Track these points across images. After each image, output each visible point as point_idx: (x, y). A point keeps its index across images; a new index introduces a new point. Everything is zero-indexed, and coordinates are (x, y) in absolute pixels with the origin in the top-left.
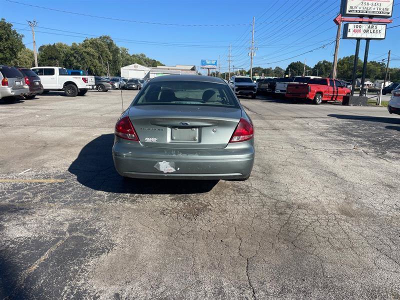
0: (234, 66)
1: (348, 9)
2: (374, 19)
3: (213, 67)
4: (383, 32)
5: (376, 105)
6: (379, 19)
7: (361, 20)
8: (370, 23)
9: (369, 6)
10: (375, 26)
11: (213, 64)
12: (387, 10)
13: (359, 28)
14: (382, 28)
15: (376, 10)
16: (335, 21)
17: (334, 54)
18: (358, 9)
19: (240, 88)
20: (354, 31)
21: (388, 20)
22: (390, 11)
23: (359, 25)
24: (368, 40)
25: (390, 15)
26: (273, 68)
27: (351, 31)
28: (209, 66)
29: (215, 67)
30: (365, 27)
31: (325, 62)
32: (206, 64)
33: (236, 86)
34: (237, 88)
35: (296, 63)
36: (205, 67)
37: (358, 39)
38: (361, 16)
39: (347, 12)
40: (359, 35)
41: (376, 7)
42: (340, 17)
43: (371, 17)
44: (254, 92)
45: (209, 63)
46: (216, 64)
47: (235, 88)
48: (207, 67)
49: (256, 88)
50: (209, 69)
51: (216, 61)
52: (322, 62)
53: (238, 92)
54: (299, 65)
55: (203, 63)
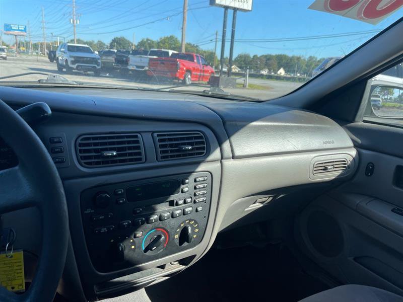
0: (52, 34)
3: (22, 34)
4: (250, 2)
5: (244, 86)
11: (21, 30)
17: (182, 27)
19: (76, 60)
24: (235, 10)
26: (96, 42)
28: (16, 32)
29: (24, 34)
31: (148, 40)
32: (11, 29)
33: (71, 57)
34: (73, 59)
35: (119, 38)
36: (11, 32)
37: (226, 9)
44: (98, 67)
45: (15, 28)
46: (25, 30)
47: (70, 60)
48: (15, 33)
49: (99, 61)
50: (16, 36)
51: (26, 27)
52: (145, 40)
53: (75, 66)
54: (123, 41)
55: (8, 28)
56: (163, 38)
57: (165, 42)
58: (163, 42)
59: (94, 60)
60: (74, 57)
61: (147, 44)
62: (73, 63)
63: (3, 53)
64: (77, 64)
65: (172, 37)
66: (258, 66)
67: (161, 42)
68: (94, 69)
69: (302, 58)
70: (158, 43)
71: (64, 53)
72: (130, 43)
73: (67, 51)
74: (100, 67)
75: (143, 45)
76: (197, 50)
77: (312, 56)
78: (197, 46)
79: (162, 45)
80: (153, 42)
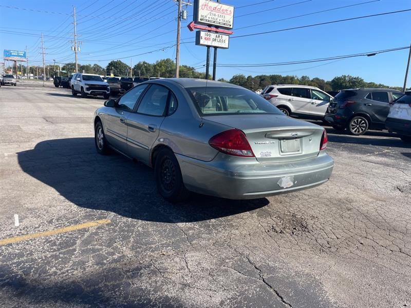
1: (200, 17)
2: (220, 30)
3: (21, 59)
4: (227, 42)
6: (223, 30)
7: (209, 29)
8: (216, 32)
9: (216, 17)
10: (221, 35)
11: (21, 56)
12: (230, 22)
13: (208, 37)
14: (225, 38)
15: (221, 21)
16: (189, 26)
18: (207, 19)
19: (90, 87)
20: (205, 38)
21: (229, 32)
22: (231, 23)
23: (209, 33)
24: (216, 48)
25: (231, 27)
27: (203, 38)
28: (15, 58)
29: (24, 59)
30: (213, 35)
32: (10, 55)
35: (116, 62)
36: (10, 58)
37: (209, 47)
38: (210, 26)
39: (199, 20)
40: (209, 43)
41: (221, 19)
42: (193, 23)
43: (217, 27)
44: (107, 93)
45: (15, 54)
46: (24, 56)
47: (85, 87)
48: (13, 59)
49: (109, 88)
50: (15, 61)
51: (25, 53)
52: (142, 63)
53: (89, 92)
54: (119, 64)
55: (7, 54)
56: (160, 61)
57: (161, 65)
58: (160, 65)
59: (104, 87)
60: (88, 85)
61: (143, 66)
62: (88, 89)
63: (13, 80)
64: (91, 91)
65: (168, 60)
66: (253, 86)
67: (158, 65)
68: (104, 94)
69: (296, 78)
70: (155, 66)
71: (80, 81)
72: (127, 66)
73: (82, 80)
74: (109, 92)
75: (140, 69)
76: (193, 72)
77: (305, 76)
78: (193, 68)
79: (158, 68)
80: (149, 65)
